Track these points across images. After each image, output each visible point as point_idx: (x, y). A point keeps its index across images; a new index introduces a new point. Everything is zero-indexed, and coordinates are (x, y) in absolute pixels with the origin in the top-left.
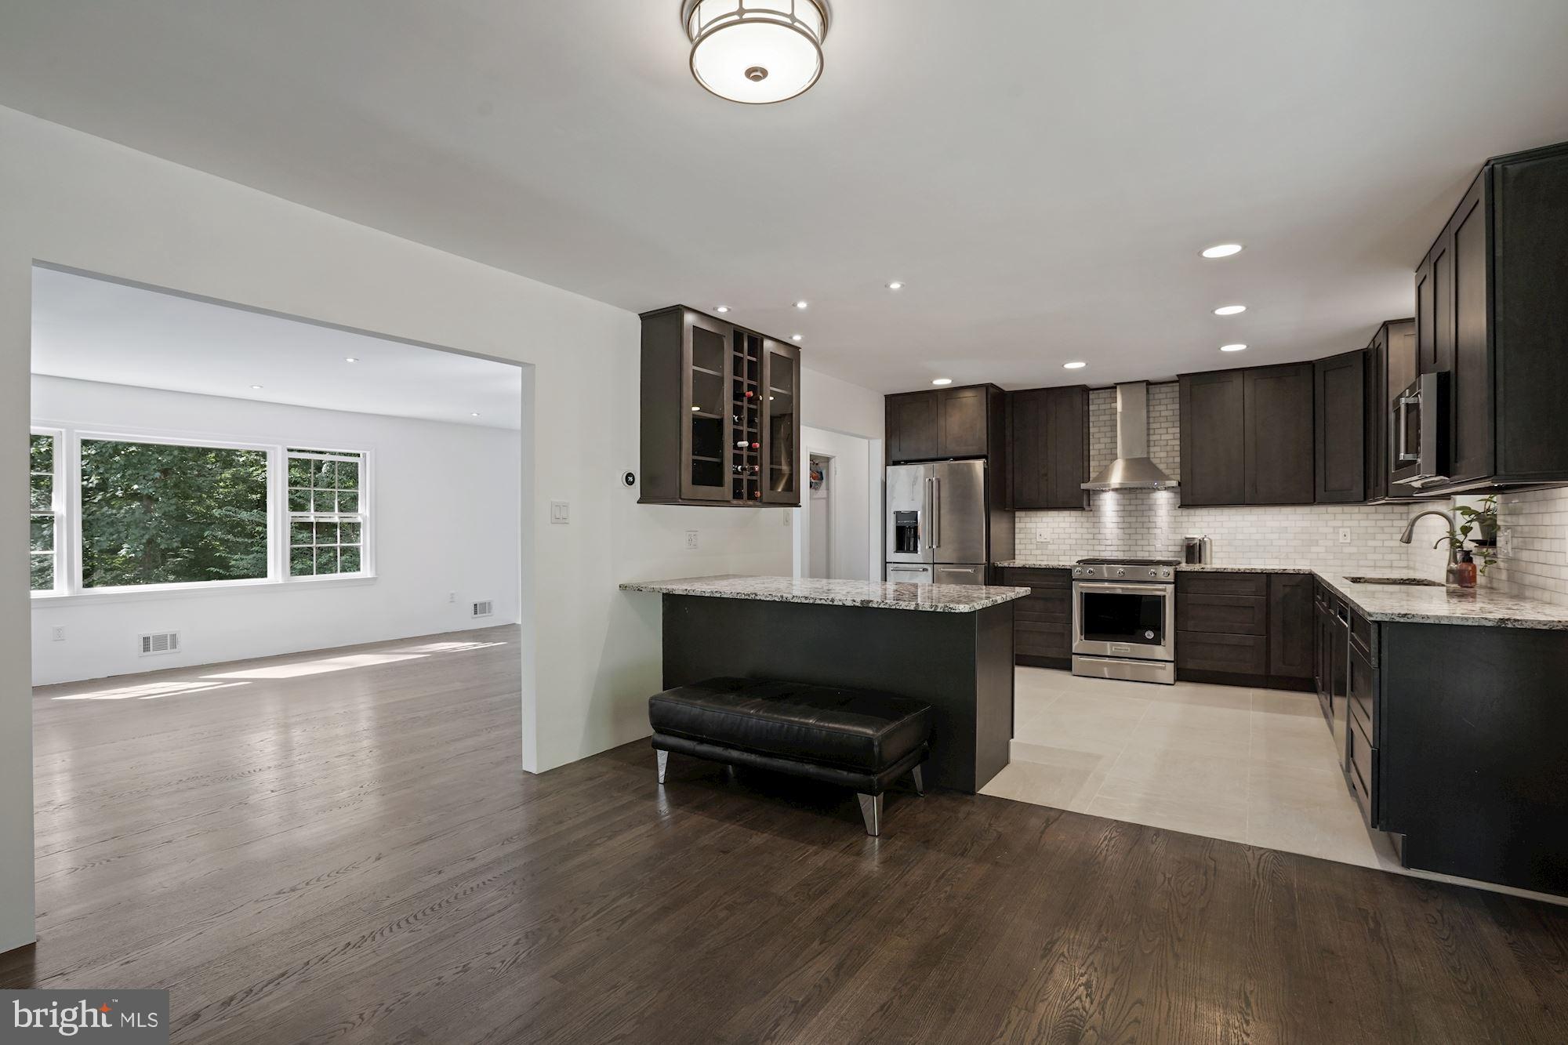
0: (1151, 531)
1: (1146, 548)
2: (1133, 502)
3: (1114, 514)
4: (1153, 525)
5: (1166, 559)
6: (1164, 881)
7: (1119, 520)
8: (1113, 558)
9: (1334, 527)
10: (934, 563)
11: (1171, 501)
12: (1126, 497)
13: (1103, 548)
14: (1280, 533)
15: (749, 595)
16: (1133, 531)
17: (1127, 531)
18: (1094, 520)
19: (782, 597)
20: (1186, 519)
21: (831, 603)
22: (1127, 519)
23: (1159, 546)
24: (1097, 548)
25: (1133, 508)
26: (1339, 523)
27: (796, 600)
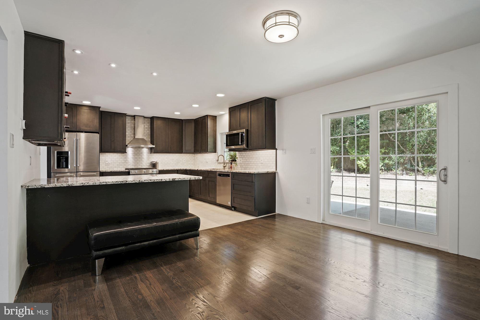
0: (142, 160)
1: (141, 165)
2: (137, 151)
3: (132, 155)
4: (142, 158)
5: (146, 168)
7: (133, 156)
8: (131, 168)
9: (182, 159)
10: (77, 172)
11: (147, 151)
12: (135, 149)
13: (128, 165)
14: (172, 160)
15: (123, 182)
16: (137, 160)
17: (135, 160)
18: (125, 156)
19: (140, 181)
20: (151, 156)
21: (161, 181)
22: (135, 156)
23: (144, 164)
24: (126, 165)
25: (137, 153)
26: (183, 158)
27: (146, 181)
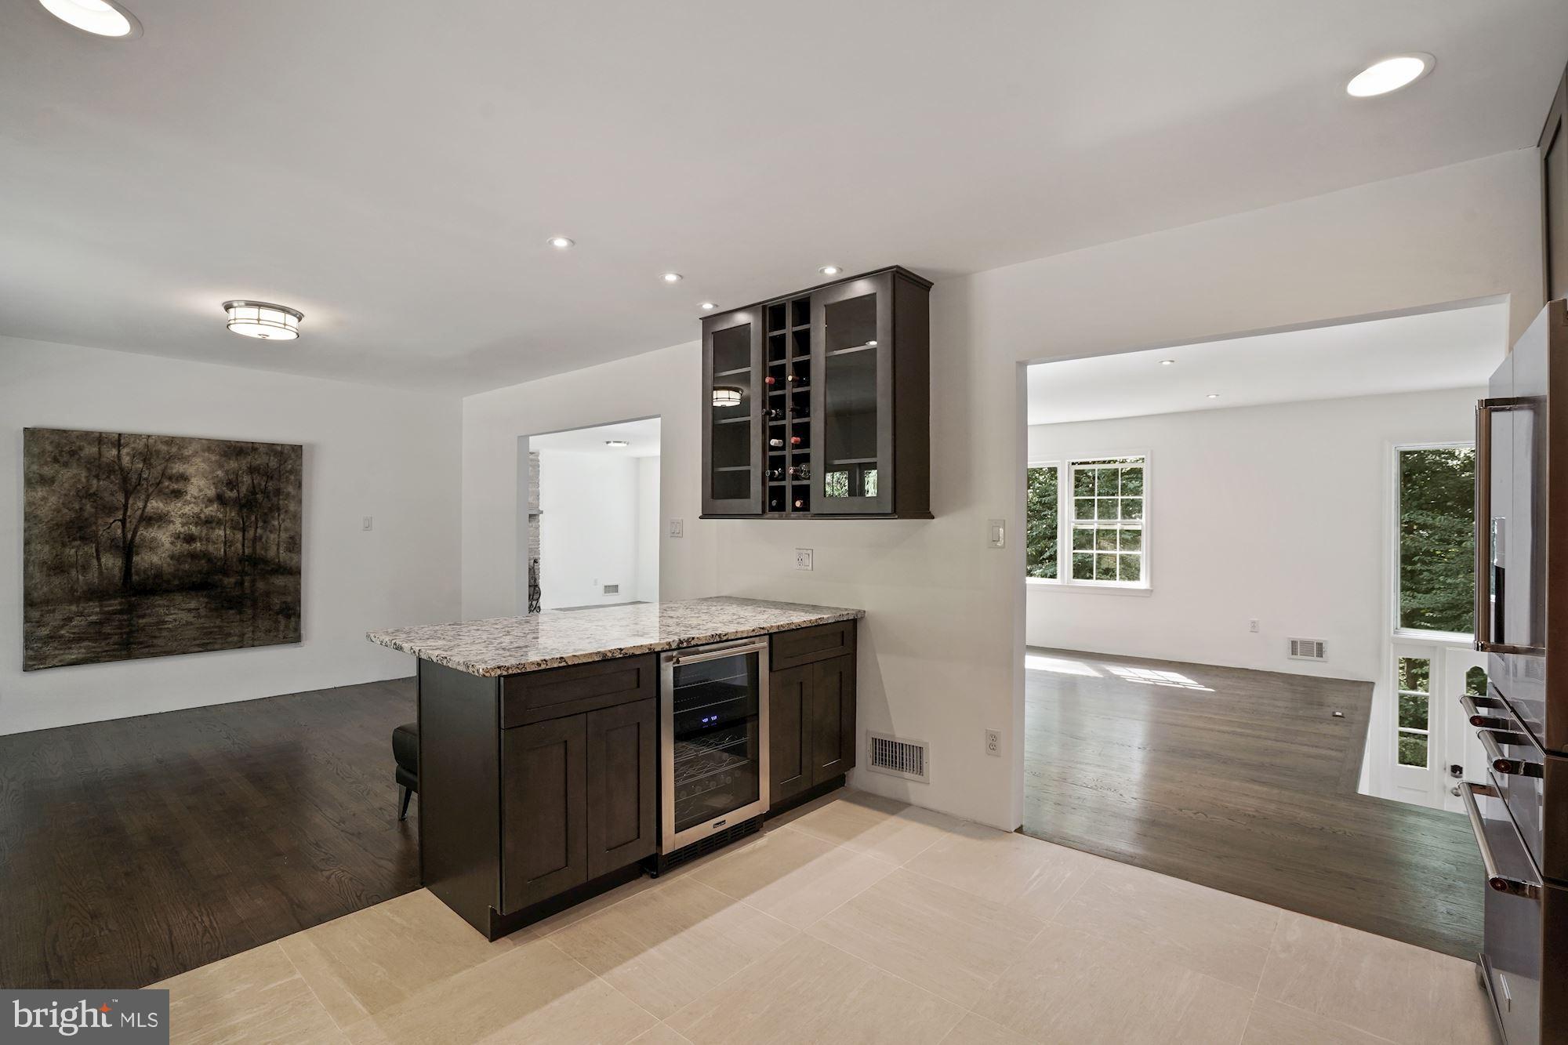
6: (107, 926)
